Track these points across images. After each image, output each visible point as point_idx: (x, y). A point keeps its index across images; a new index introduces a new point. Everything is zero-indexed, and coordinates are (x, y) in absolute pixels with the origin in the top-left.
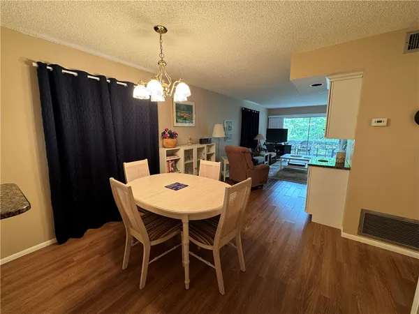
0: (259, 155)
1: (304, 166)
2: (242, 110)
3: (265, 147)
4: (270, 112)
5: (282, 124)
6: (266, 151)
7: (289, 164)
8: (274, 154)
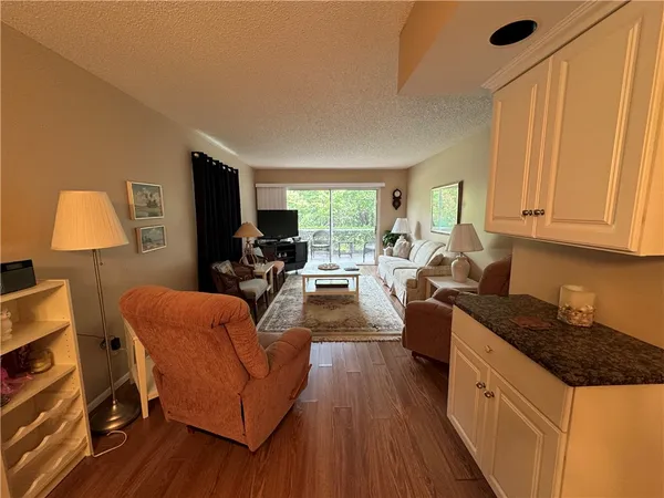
0: (253, 275)
1: (346, 286)
2: (194, 158)
3: (258, 252)
4: (259, 175)
5: (284, 199)
6: (263, 260)
7: (318, 286)
8: (280, 265)
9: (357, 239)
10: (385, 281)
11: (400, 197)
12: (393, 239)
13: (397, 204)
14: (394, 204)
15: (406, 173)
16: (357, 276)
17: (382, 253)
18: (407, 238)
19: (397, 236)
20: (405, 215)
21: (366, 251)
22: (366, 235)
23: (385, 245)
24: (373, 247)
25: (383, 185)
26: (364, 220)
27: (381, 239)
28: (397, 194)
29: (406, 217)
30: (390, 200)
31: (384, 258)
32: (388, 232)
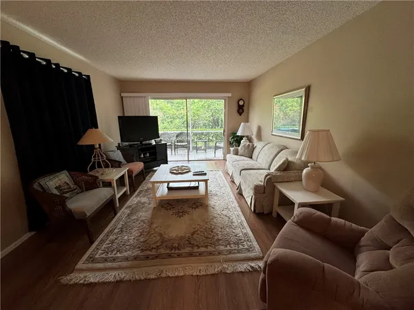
0: (99, 184)
1: (197, 188)
4: (125, 86)
7: (170, 189)
8: (138, 166)
9: (211, 138)
10: (232, 177)
11: (243, 106)
12: (238, 140)
13: (241, 111)
14: (238, 111)
15: (248, 86)
16: (206, 181)
17: (229, 152)
18: (250, 139)
19: (241, 138)
20: (247, 121)
21: (216, 148)
22: (216, 135)
23: (231, 144)
24: (222, 145)
25: (230, 95)
26: (216, 123)
27: (228, 139)
28: (241, 103)
29: (248, 122)
30: (235, 108)
31: (231, 157)
32: (234, 134)
